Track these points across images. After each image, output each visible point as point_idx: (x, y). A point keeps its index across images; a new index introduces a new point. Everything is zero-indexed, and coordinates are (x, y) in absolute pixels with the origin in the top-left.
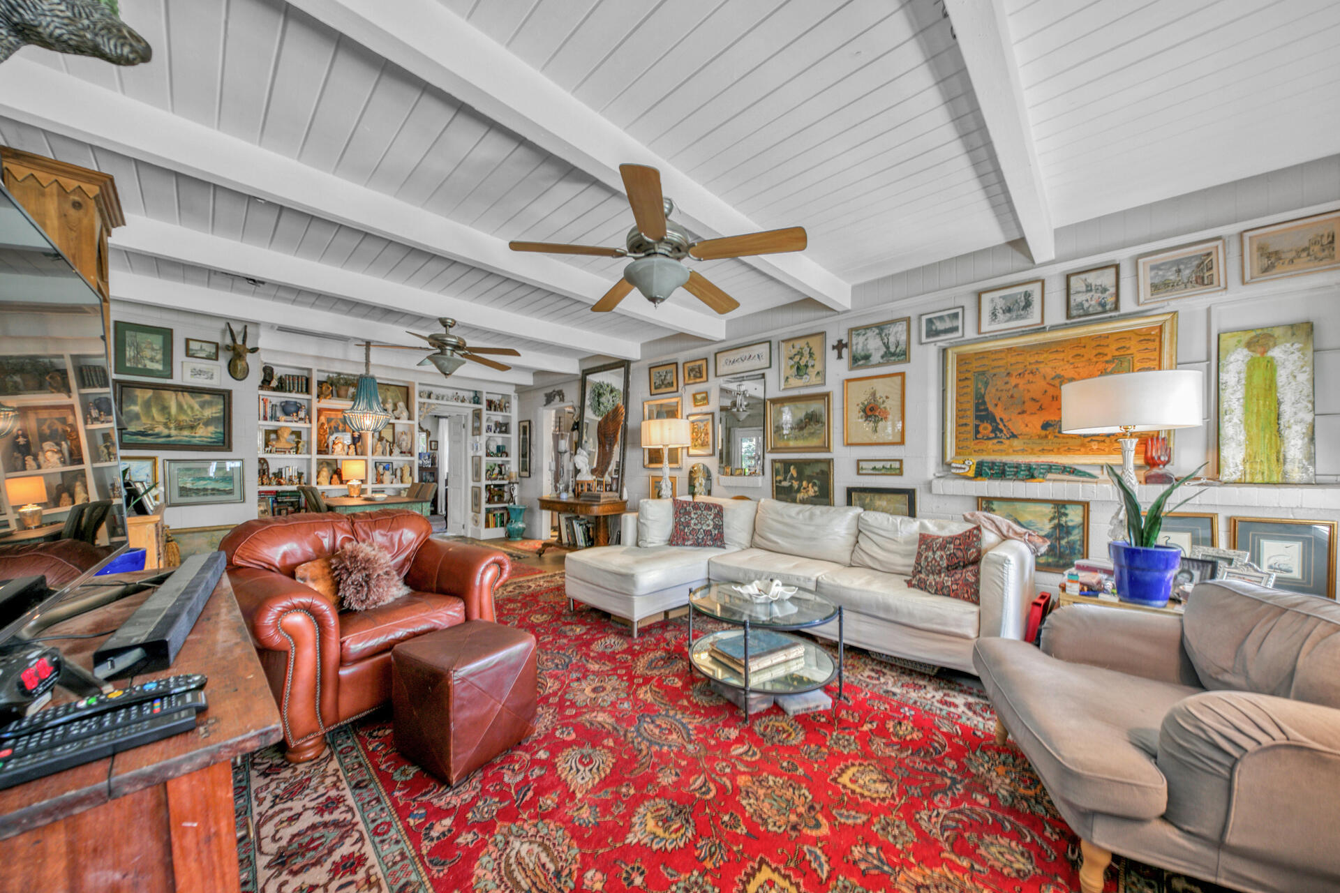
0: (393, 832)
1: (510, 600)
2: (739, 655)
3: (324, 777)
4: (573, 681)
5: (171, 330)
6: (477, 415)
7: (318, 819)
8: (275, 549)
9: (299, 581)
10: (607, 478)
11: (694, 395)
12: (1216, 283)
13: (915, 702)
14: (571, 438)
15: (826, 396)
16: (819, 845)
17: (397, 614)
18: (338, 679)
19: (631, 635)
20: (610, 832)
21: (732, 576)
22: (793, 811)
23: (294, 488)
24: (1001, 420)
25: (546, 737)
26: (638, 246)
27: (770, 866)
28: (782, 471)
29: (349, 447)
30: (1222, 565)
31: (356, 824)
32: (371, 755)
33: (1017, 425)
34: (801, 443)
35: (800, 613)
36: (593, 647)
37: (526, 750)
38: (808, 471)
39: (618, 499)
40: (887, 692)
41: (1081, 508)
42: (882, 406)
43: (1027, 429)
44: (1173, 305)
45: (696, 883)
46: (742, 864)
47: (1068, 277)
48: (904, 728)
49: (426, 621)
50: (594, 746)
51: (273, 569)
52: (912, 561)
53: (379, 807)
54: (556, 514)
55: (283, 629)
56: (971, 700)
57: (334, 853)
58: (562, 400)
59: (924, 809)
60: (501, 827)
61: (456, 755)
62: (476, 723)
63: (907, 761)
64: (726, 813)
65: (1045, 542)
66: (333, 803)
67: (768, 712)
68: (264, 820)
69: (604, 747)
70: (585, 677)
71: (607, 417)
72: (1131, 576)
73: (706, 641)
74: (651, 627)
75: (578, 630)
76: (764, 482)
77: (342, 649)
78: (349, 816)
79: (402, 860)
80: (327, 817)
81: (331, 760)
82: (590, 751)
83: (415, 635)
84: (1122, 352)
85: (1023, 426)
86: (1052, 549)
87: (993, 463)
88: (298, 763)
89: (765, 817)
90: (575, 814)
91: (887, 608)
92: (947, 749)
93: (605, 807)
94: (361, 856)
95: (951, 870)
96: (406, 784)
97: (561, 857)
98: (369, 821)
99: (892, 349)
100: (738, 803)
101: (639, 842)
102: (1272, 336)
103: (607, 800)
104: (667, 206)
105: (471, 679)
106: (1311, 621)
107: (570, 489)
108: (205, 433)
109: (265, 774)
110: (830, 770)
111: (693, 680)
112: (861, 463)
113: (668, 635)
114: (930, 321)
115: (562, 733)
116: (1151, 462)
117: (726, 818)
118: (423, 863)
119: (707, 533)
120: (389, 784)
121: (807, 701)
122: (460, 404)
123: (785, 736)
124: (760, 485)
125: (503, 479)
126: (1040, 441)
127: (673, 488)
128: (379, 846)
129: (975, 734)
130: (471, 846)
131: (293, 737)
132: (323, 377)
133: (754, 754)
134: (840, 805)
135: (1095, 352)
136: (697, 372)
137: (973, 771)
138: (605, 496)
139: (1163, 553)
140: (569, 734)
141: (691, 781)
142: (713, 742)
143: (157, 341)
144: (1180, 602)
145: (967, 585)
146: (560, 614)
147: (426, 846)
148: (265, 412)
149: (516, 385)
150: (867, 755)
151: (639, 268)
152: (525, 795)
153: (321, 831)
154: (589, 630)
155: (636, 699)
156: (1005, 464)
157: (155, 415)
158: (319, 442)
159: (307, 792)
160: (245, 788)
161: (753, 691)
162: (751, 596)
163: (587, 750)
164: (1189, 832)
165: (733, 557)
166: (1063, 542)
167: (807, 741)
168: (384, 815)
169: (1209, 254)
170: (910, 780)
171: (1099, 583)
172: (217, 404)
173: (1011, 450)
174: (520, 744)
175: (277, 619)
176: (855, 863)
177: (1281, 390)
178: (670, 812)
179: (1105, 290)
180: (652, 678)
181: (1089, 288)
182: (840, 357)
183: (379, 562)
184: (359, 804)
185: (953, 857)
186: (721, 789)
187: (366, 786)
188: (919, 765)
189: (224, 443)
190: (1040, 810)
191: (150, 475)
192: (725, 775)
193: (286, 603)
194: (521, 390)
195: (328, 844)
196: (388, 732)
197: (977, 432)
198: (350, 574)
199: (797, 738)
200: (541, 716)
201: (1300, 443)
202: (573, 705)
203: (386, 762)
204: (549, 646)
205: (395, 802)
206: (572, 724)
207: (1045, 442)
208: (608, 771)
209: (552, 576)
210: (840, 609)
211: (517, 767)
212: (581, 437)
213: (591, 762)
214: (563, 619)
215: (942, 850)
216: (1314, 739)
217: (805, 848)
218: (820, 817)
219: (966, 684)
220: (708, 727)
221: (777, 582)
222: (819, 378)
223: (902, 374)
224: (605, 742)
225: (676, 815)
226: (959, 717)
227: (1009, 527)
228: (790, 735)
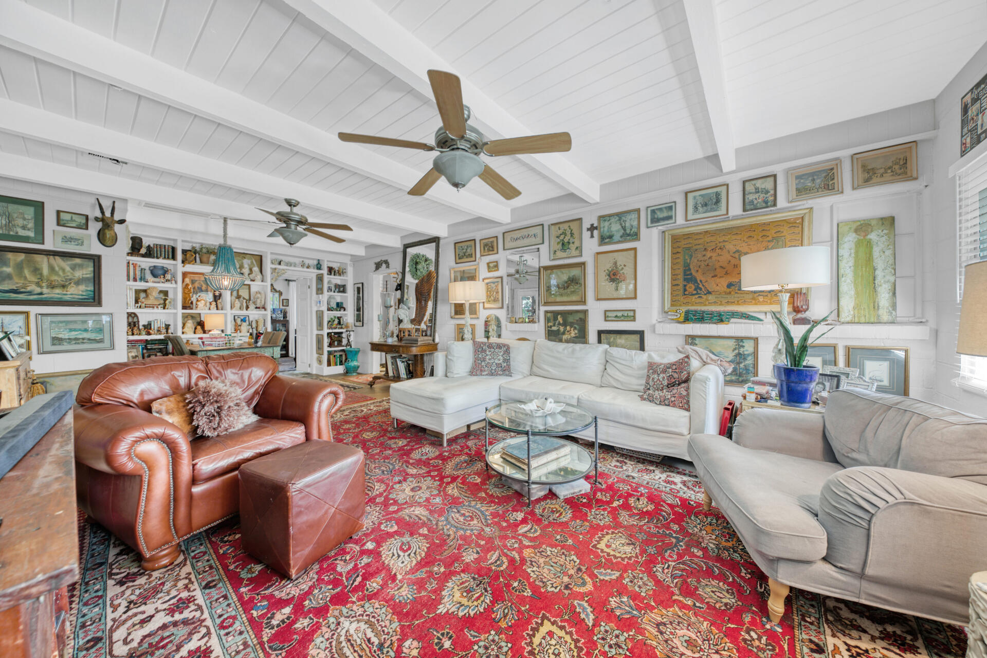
0: (237, 625)
1: (346, 422)
2: (523, 456)
3: (177, 580)
4: (396, 483)
5: (43, 203)
6: (320, 279)
7: (169, 619)
8: (133, 387)
9: (155, 414)
10: (423, 326)
11: (488, 264)
12: (836, 189)
13: (648, 483)
14: (395, 296)
15: (583, 265)
16: (586, 599)
17: (245, 439)
18: (191, 496)
19: (441, 445)
20: (424, 605)
21: (518, 397)
22: (565, 574)
23: (161, 337)
24: (701, 281)
25: (373, 530)
26: (444, 143)
27: (549, 620)
28: (552, 319)
29: (211, 304)
30: (843, 377)
31: (204, 620)
32: (222, 558)
33: (712, 285)
34: (565, 299)
35: (567, 422)
36: (412, 455)
37: (357, 542)
38: (571, 319)
39: (431, 342)
40: (628, 476)
41: (753, 341)
42: (621, 272)
43: (718, 288)
44: (810, 203)
45: (493, 641)
46: (528, 622)
47: (744, 182)
48: (641, 503)
49: (271, 443)
50: (412, 534)
51: (132, 404)
52: (644, 382)
53: (226, 603)
54: (384, 354)
55: (137, 456)
56: (685, 478)
57: (182, 649)
58: (388, 267)
59: (659, 563)
60: (334, 611)
61: (295, 553)
62: (313, 526)
63: (645, 527)
64: (515, 580)
65: (730, 365)
66: (184, 603)
67: (545, 498)
68: (118, 624)
69: (420, 535)
70: (405, 480)
71: (423, 279)
72: (788, 387)
73: (499, 446)
74: (457, 437)
75: (401, 443)
76: (539, 328)
77: (194, 469)
78: (198, 614)
79: (244, 649)
80: (178, 617)
81: (185, 565)
82: (409, 539)
83: (261, 455)
84: (778, 235)
85: (715, 285)
86: (735, 370)
87: (696, 311)
88: (154, 570)
89: (545, 580)
90: (396, 593)
91: (627, 416)
92: (672, 517)
93: (420, 584)
94: (208, 648)
95: (680, 609)
96: (251, 580)
97: (383, 631)
98: (216, 616)
99: (628, 231)
100: (524, 571)
101: (447, 611)
102: (870, 225)
103: (423, 579)
104: (466, 112)
105: (307, 490)
106: (908, 415)
107: (395, 335)
108: (75, 291)
109: (121, 583)
110: (591, 538)
111: (490, 477)
112: (607, 313)
113: (470, 443)
114: (653, 212)
115: (386, 527)
116: (797, 310)
117: (516, 584)
118: (263, 649)
119: (499, 365)
120: (236, 581)
121: (573, 487)
122: (305, 269)
123: (557, 515)
124: (536, 329)
125: (342, 328)
126: (726, 296)
127: (473, 333)
128: (224, 638)
129: (689, 503)
130: (307, 630)
131: (148, 549)
132: (188, 247)
133: (536, 531)
134: (599, 566)
135: (761, 234)
136: (490, 246)
137: (690, 531)
138: (422, 340)
139: (809, 371)
140: (392, 526)
141: (488, 557)
142: (504, 524)
143: (30, 212)
144: (818, 404)
145: (681, 397)
146: (386, 430)
147: (267, 634)
148: (135, 274)
149: (351, 255)
150: (618, 525)
151: (445, 160)
152: (354, 581)
153: (172, 630)
154: (409, 442)
155: (446, 495)
156: (704, 312)
157: (28, 276)
158: (184, 299)
159: (159, 596)
160: (100, 597)
161: (534, 483)
162: (531, 411)
163: (407, 538)
164: (841, 568)
165: (518, 383)
166: (742, 366)
167: (574, 518)
168: (229, 610)
169: (832, 169)
170: (647, 542)
171: (767, 393)
172: (88, 266)
173: (707, 303)
174: (351, 538)
175: (131, 448)
176: (612, 610)
177: (875, 261)
178: (472, 583)
179: (767, 192)
180: (458, 477)
181: (757, 191)
182: (592, 236)
183: (230, 396)
184: (208, 602)
185: (681, 598)
186: (512, 561)
187: (215, 586)
188: (654, 530)
189: (94, 299)
190: (736, 556)
191: (23, 327)
192: (513, 550)
193: (138, 434)
194: (355, 259)
195: (176, 642)
196: (238, 536)
197: (685, 290)
198: (203, 406)
199: (567, 515)
200: (369, 513)
201: (887, 295)
202: (396, 502)
203: (234, 563)
204: (377, 457)
205: (240, 598)
206: (395, 519)
207: (729, 296)
208: (423, 554)
209: (380, 402)
210: (596, 418)
211: (348, 558)
212: (403, 295)
213: (409, 548)
214: (388, 435)
215: (673, 594)
216: (920, 497)
217: (576, 603)
218: (586, 577)
219: (681, 467)
220: (501, 512)
221: (550, 400)
222: (578, 252)
223: (635, 249)
224: (421, 531)
225: (477, 586)
226: (678, 492)
227: (708, 356)
228: (561, 514)
